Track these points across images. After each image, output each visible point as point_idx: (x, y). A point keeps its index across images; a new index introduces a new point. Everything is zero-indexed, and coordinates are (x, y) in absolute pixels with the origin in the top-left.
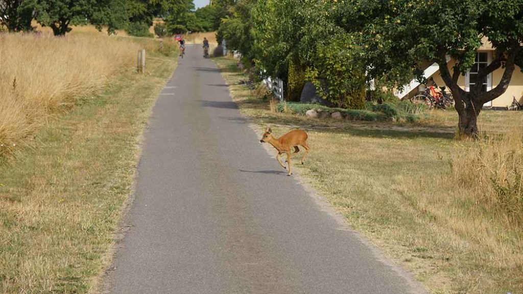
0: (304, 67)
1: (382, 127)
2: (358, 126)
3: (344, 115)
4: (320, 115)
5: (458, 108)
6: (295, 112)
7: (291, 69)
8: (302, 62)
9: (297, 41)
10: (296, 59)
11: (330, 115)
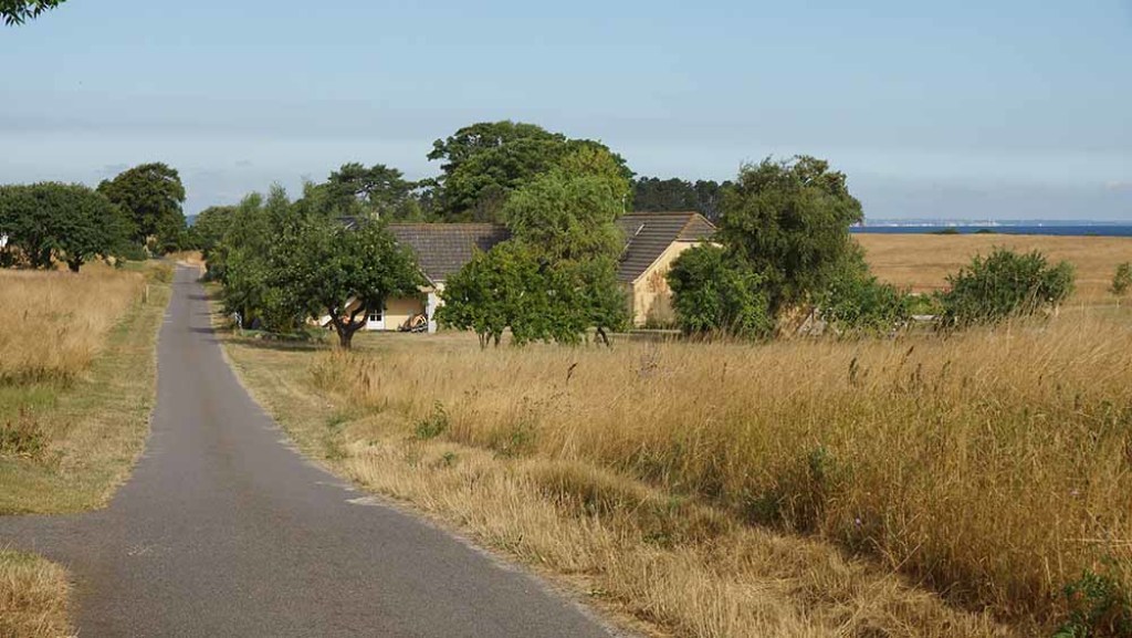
0: (254, 308)
1: (301, 345)
2: (286, 345)
3: (278, 337)
4: (263, 337)
6: (249, 336)
7: (246, 309)
8: (252, 304)
9: (249, 291)
10: (249, 302)
11: (270, 337)
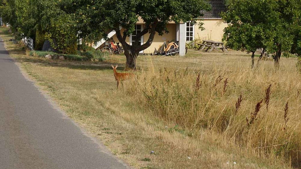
0: (44, 32)
1: (86, 64)
2: (73, 63)
3: (65, 58)
4: (53, 58)
5: (126, 54)
6: (40, 56)
7: (37, 33)
8: (43, 29)
9: (40, 18)
10: (40, 28)
11: (58, 57)
